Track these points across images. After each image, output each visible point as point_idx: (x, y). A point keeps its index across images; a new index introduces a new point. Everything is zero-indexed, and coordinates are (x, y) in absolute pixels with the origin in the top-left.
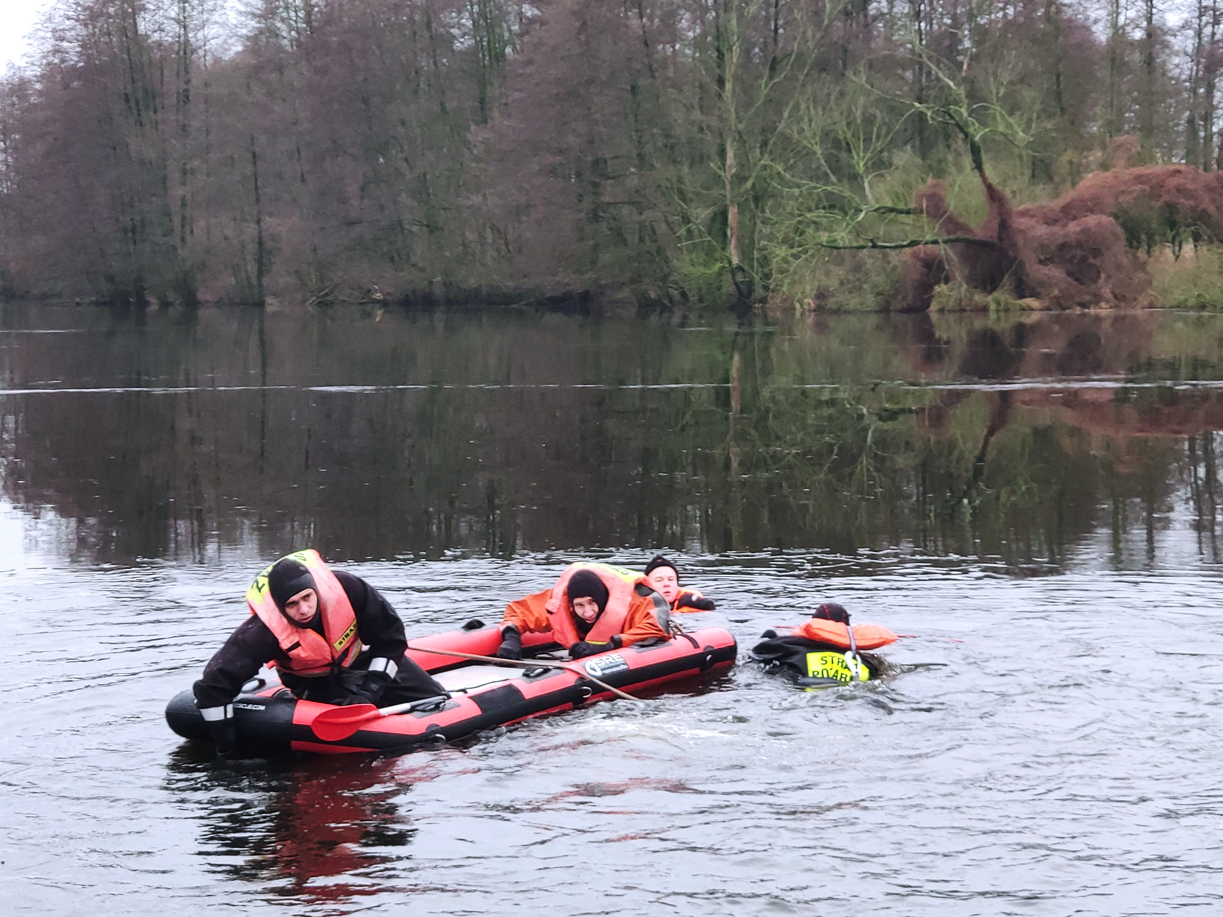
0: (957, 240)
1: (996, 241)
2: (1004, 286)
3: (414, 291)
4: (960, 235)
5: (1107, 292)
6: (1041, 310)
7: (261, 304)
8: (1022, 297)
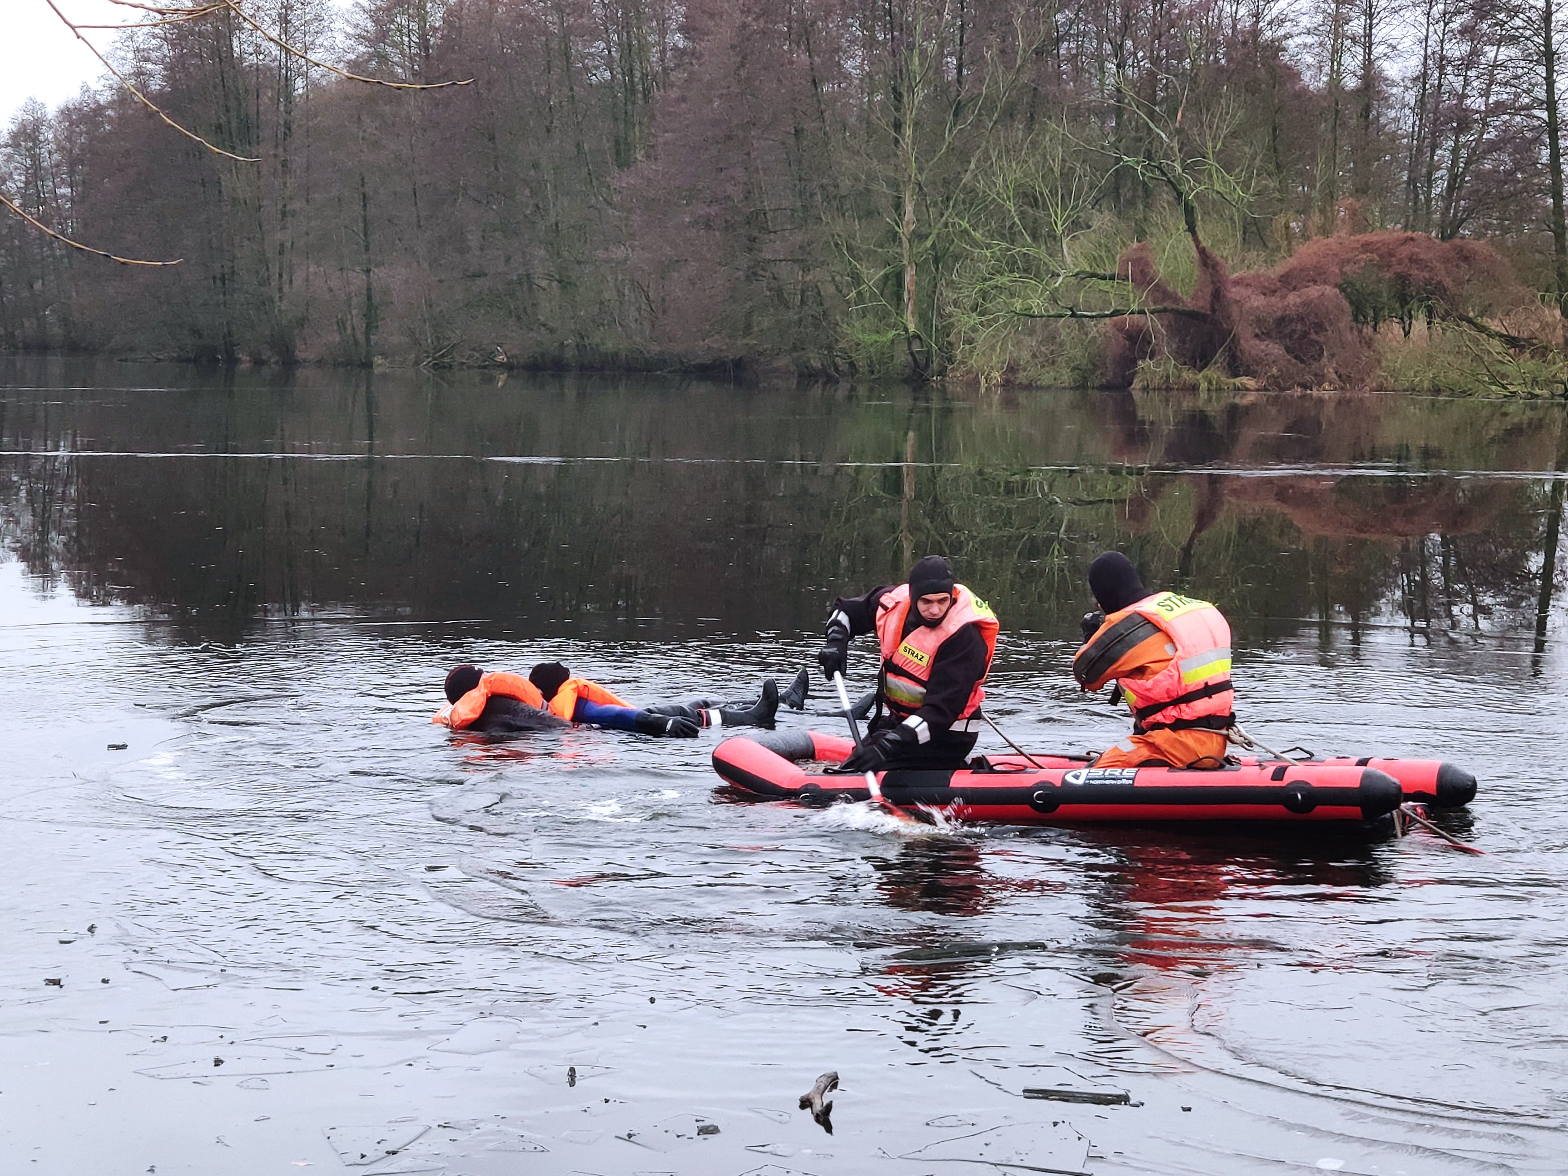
0: (1165, 310)
1: (1209, 313)
2: (1215, 363)
3: (542, 355)
4: (1168, 304)
5: (1330, 372)
6: (1257, 390)
7: (368, 365)
8: (1236, 375)
